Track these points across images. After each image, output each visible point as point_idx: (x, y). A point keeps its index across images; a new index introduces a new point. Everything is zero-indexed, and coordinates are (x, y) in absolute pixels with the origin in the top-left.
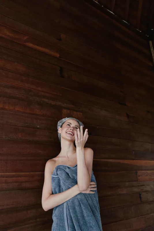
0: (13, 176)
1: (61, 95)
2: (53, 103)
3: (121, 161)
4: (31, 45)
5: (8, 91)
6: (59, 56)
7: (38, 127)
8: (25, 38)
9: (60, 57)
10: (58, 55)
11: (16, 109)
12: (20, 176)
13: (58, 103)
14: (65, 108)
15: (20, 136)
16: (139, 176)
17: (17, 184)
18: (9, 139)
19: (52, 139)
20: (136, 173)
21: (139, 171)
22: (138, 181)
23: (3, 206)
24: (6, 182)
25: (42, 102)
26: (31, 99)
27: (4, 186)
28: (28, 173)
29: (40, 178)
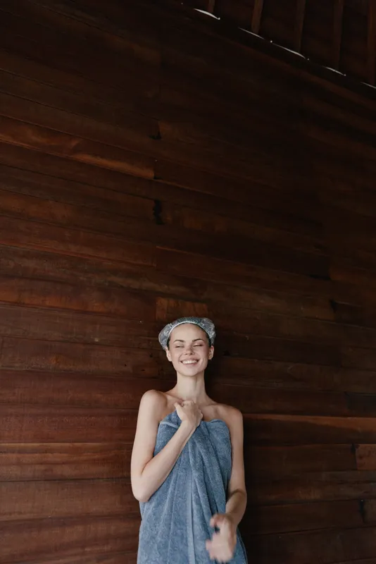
0: (34, 451)
1: (155, 265)
2: (135, 284)
3: (309, 419)
4: (87, 158)
5: (31, 264)
6: (153, 175)
7: (97, 340)
8: (74, 143)
9: (155, 178)
10: (150, 174)
11: (47, 303)
12: (47, 451)
13: (147, 285)
14: (164, 295)
15: (54, 363)
16: (361, 457)
17: (43, 467)
18: (30, 368)
19: (129, 368)
20: (353, 450)
21: (361, 445)
22: (356, 470)
23: (10, 514)
24: (19, 464)
25: (107, 284)
26: (81, 278)
27: (15, 471)
28: (68, 444)
29: (96, 456)
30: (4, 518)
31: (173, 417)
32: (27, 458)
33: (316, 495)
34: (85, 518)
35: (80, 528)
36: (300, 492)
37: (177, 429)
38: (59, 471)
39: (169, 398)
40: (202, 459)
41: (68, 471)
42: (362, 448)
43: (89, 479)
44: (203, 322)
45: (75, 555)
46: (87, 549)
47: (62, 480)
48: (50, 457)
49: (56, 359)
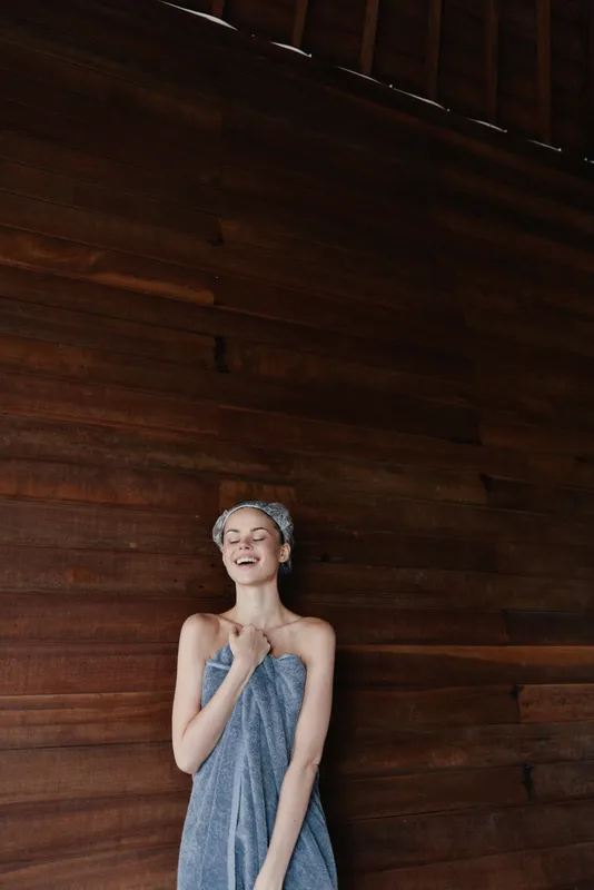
0: (44, 706)
1: (217, 433)
2: (186, 462)
4: (112, 278)
5: (34, 439)
6: (213, 299)
7: (133, 545)
8: (93, 258)
9: (216, 303)
10: (207, 297)
11: (60, 494)
12: (63, 705)
15: (71, 580)
17: (58, 729)
18: (37, 590)
19: (180, 586)
20: (515, 693)
21: (526, 686)
22: (519, 723)
23: (14, 794)
24: (24, 724)
25: (146, 463)
26: (109, 456)
27: (19, 735)
28: (93, 696)
29: (135, 711)
30: (6, 800)
31: (224, 655)
32: (36, 716)
33: (457, 760)
34: (121, 799)
35: (114, 813)
36: (434, 755)
37: (227, 672)
38: (82, 732)
39: (223, 623)
40: (259, 715)
41: (95, 733)
42: (528, 690)
43: (125, 744)
44: (271, 507)
45: (107, 850)
46: (124, 842)
47: (88, 745)
48: (68, 714)
49: (75, 575)
